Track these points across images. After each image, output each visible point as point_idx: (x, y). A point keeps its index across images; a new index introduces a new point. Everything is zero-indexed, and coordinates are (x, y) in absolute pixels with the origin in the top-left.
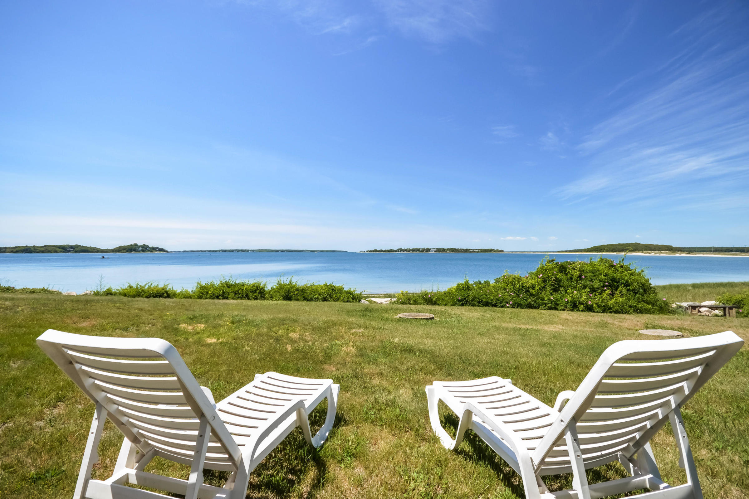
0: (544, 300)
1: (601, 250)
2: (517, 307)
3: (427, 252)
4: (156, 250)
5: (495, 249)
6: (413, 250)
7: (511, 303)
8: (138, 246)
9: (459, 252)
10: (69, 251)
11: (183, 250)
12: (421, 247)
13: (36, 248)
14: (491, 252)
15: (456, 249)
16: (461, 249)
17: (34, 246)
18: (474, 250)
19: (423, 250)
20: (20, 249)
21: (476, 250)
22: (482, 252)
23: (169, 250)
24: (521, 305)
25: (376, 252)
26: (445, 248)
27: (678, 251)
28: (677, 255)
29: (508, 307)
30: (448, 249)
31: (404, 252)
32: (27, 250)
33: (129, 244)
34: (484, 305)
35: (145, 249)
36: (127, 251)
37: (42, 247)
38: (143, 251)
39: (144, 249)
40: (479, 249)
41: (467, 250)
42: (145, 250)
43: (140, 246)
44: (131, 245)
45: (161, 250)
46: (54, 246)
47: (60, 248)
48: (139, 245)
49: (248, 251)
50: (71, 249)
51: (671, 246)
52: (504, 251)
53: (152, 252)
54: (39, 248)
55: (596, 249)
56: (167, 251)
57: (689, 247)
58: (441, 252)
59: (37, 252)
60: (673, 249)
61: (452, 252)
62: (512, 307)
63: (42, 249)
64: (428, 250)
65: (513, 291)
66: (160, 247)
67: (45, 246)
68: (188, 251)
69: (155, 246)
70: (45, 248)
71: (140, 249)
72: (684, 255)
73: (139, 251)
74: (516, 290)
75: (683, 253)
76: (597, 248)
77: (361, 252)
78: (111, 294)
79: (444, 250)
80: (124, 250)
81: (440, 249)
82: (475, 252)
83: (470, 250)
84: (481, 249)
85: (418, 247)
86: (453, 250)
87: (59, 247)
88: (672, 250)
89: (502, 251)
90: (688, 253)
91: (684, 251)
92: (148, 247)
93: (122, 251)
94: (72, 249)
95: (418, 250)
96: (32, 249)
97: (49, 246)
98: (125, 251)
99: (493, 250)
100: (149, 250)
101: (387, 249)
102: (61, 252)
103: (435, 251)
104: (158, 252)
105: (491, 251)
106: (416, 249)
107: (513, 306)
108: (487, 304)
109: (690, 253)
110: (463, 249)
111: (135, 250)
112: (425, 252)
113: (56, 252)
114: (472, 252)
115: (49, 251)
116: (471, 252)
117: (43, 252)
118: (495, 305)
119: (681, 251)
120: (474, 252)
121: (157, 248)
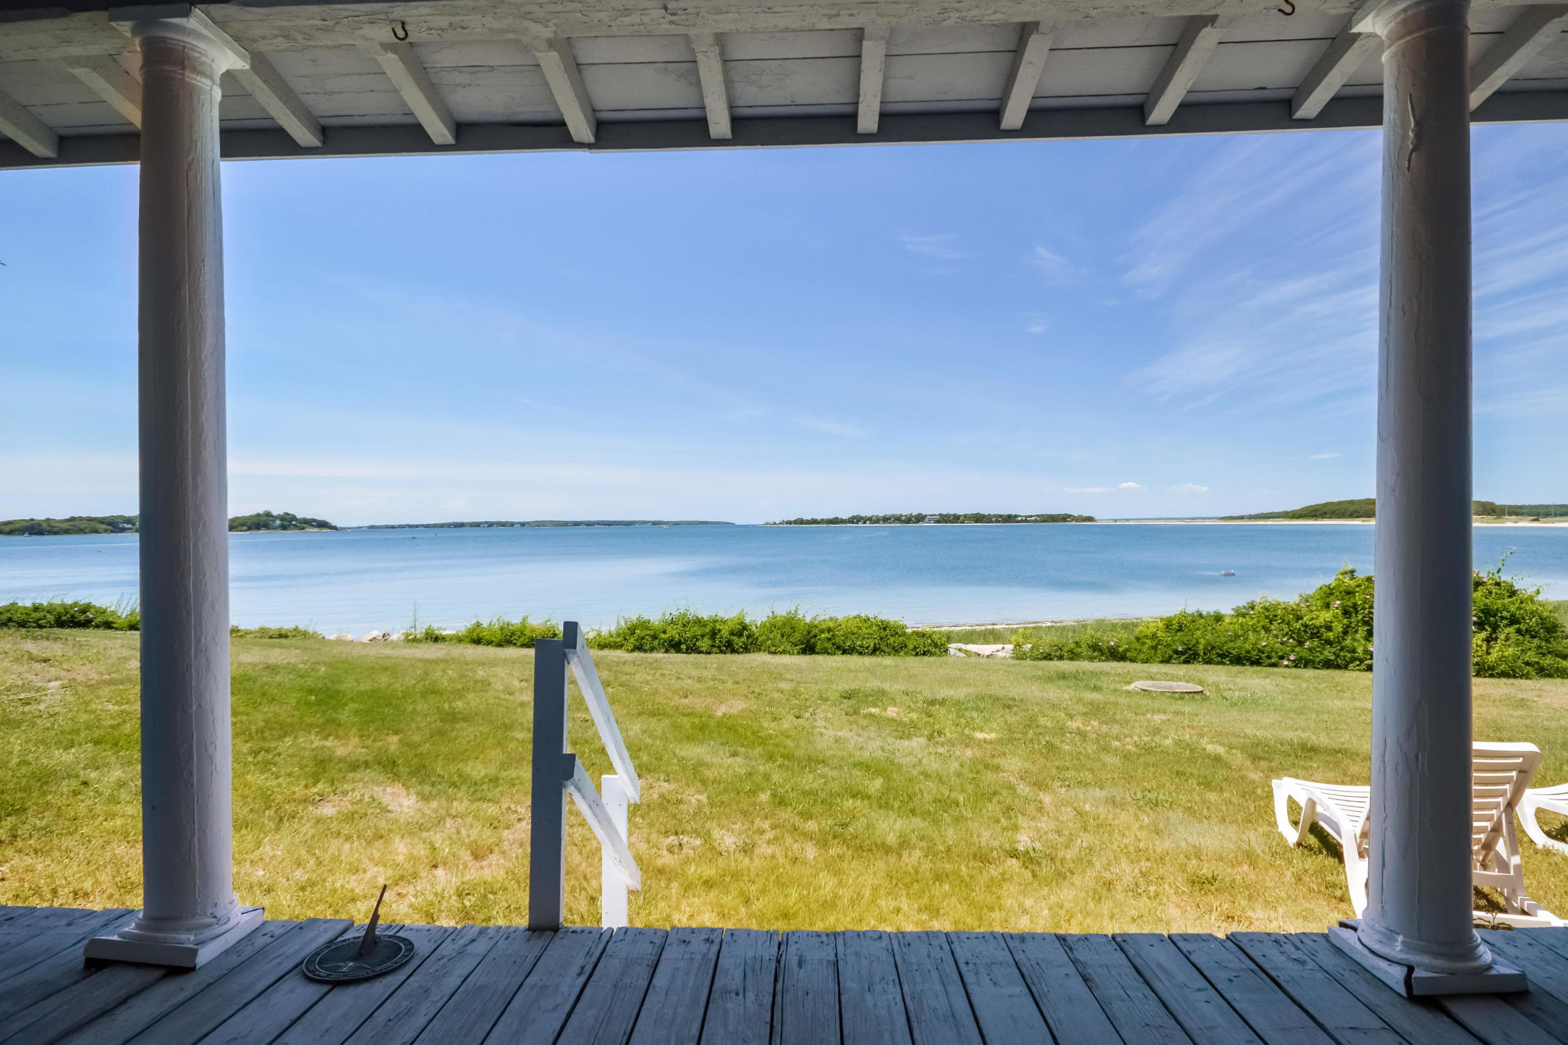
0: (1354, 651)
1: (1326, 513)
2: (1305, 667)
3: (917, 522)
4: (313, 526)
5: (1076, 514)
6: (886, 519)
7: (1292, 658)
8: (272, 516)
9: (992, 522)
10: (123, 530)
11: (368, 525)
12: (905, 511)
13: (52, 523)
14: (1066, 521)
15: (984, 516)
16: (995, 516)
17: (48, 520)
18: (1027, 517)
19: (909, 520)
20: (17, 526)
21: (1031, 516)
22: (1044, 521)
23: (338, 526)
24: (1313, 662)
25: (801, 523)
26: (958, 513)
27: (1510, 514)
28: (1509, 523)
29: (1287, 666)
30: (965, 516)
31: (865, 523)
32: (34, 529)
33: (254, 513)
34: (1232, 663)
35: (288, 522)
36: (249, 529)
37: (66, 520)
38: (284, 528)
39: (286, 523)
40: (1038, 516)
41: (1009, 519)
42: (289, 526)
43: (276, 518)
44: (258, 515)
45: (323, 525)
46: (90, 519)
47: (102, 523)
48: (275, 514)
49: (512, 524)
50: (126, 526)
51: (1492, 504)
52: (1096, 518)
53: (303, 528)
54: (58, 525)
55: (1312, 511)
56: (335, 528)
57: (1533, 504)
58: (950, 522)
59: (56, 533)
60: (1497, 510)
61: (976, 522)
62: (1296, 666)
63: (66, 526)
64: (920, 518)
65: (1287, 633)
66: (320, 518)
67: (72, 519)
68: (379, 527)
69: (309, 517)
70: (71, 523)
71: (278, 522)
72: (1525, 524)
73: (276, 528)
74: (1294, 633)
75: (1521, 520)
76: (1316, 510)
77: (767, 524)
78: (437, 639)
79: (956, 519)
80: (243, 525)
81: (947, 516)
82: (1029, 521)
83: (1016, 516)
84: (1043, 515)
85: (897, 512)
86: (979, 518)
87: (102, 521)
88: (1494, 512)
89: (1090, 519)
90: (1533, 520)
91: (1522, 514)
92: (294, 518)
93: (239, 528)
94: (130, 526)
95: (898, 519)
96: (45, 525)
97: (81, 519)
98: (245, 528)
99: (1069, 516)
100: (295, 526)
101: (826, 517)
102: (106, 531)
103: (938, 521)
104: (316, 530)
105: (1065, 518)
106: (893, 516)
107: (1296, 664)
108: (1238, 660)
109: (1537, 520)
110: (1001, 516)
111: (266, 526)
112: (914, 523)
113: (96, 531)
114: (1022, 521)
115: (81, 531)
116: (1018, 522)
117: (67, 532)
118: (1257, 662)
119: (1517, 514)
120: (1026, 521)
121: (315, 520)
